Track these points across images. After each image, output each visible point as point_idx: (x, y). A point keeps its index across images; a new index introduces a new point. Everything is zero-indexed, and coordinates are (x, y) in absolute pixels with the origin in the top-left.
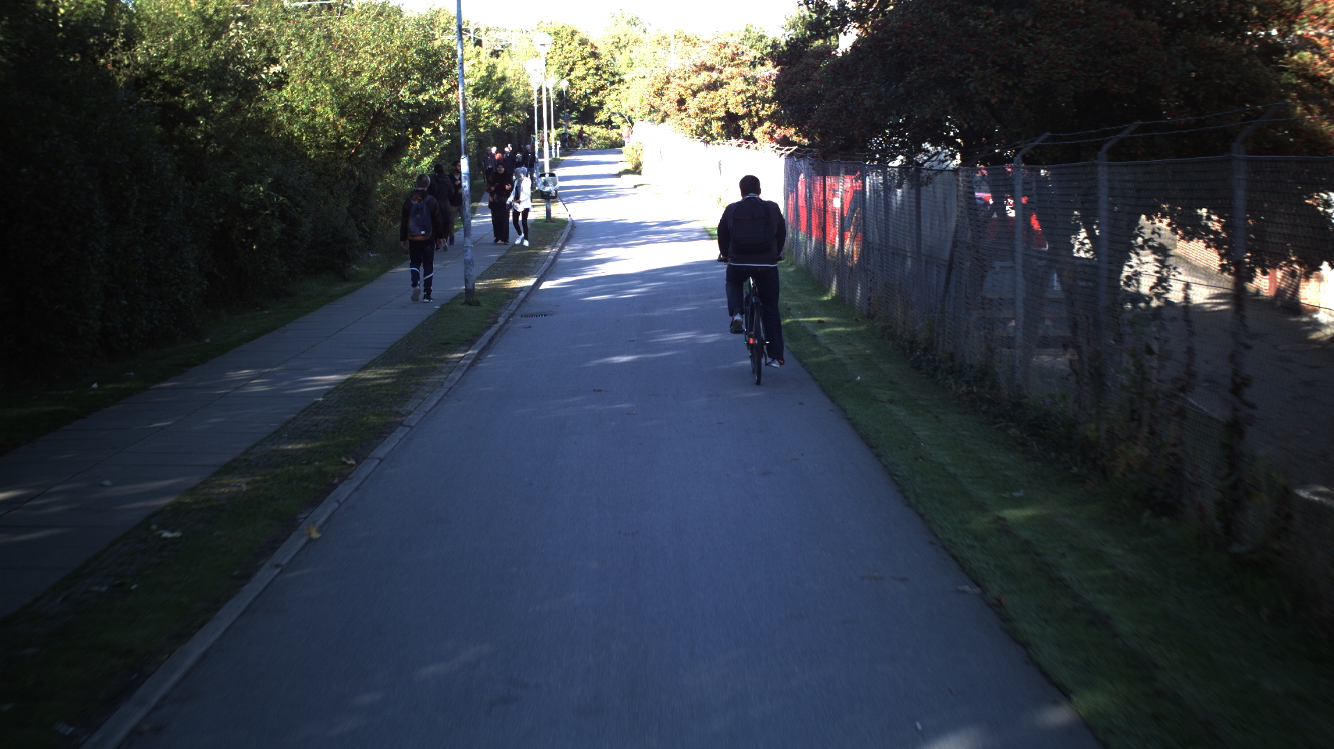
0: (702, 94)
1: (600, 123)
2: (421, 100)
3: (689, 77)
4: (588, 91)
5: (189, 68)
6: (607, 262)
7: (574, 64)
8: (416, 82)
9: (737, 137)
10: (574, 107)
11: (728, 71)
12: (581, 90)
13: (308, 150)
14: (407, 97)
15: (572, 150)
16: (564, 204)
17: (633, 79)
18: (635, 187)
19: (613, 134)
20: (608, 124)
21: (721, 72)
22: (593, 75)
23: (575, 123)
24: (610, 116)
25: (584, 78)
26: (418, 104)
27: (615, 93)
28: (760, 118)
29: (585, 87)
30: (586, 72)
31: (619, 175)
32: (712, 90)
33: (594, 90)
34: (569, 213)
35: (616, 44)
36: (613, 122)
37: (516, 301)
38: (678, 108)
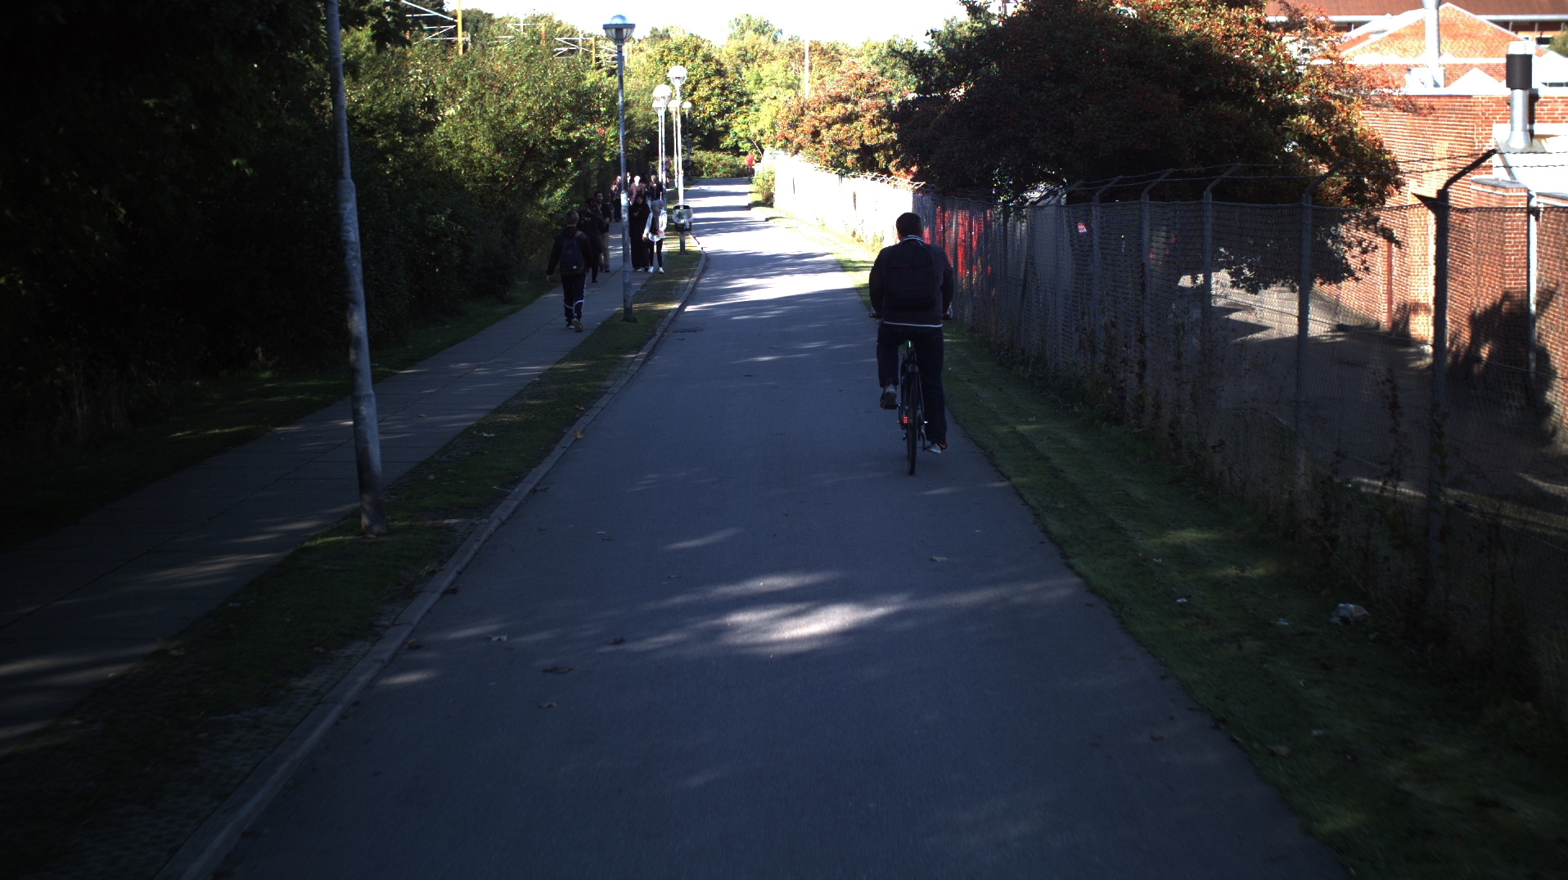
0: (837, 126)
3: (824, 109)
4: (713, 114)
5: (382, 113)
7: (697, 82)
9: (872, 171)
11: (864, 102)
12: (704, 113)
15: (698, 179)
16: (695, 237)
17: (762, 101)
20: (735, 150)
21: (856, 103)
22: (718, 95)
23: (699, 149)
24: (737, 141)
25: (708, 99)
27: (743, 116)
29: (710, 109)
30: (711, 92)
31: (749, 207)
32: (847, 122)
33: (719, 113)
34: (701, 246)
35: (742, 58)
36: (740, 148)
37: (667, 320)
38: (812, 139)
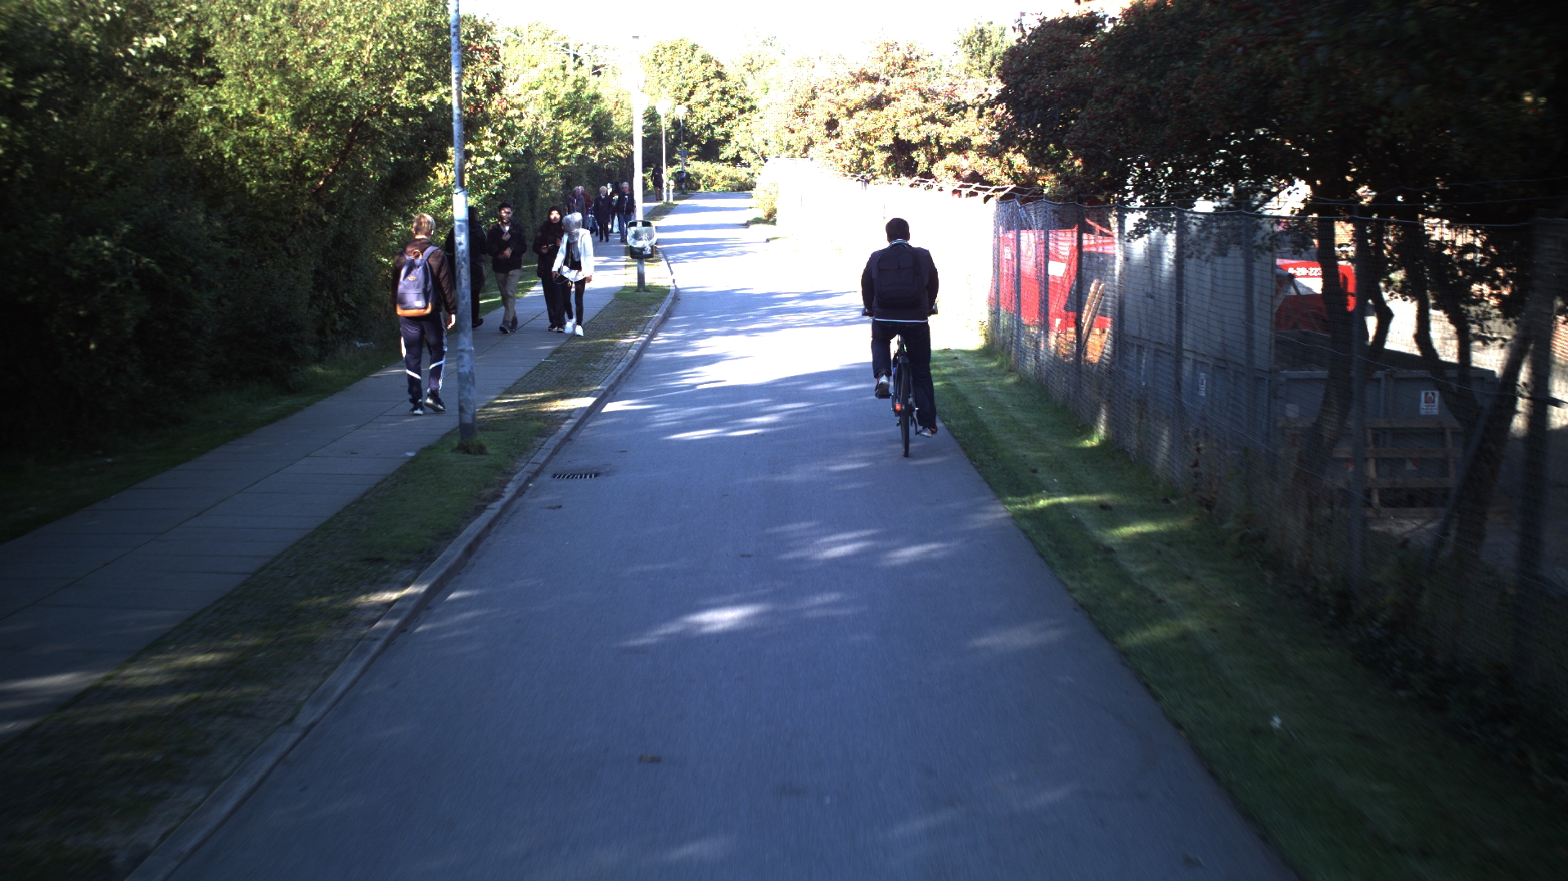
0: (863, 113)
1: (726, 160)
2: (426, 103)
3: (843, 90)
4: (712, 121)
6: (718, 361)
7: (695, 86)
8: (418, 76)
9: (909, 175)
10: (693, 140)
11: (897, 83)
12: (702, 119)
13: (248, 180)
14: (403, 97)
15: (690, 192)
16: (669, 264)
17: (768, 108)
18: (768, 241)
19: (741, 173)
20: (736, 160)
21: (887, 84)
22: (718, 100)
23: (696, 160)
24: (738, 152)
25: (707, 104)
26: (421, 108)
27: (745, 123)
28: (940, 148)
29: (707, 115)
30: (710, 96)
31: (747, 225)
32: (875, 109)
33: (719, 119)
34: (674, 277)
35: (748, 67)
36: (743, 159)
37: (552, 442)
38: (827, 132)
